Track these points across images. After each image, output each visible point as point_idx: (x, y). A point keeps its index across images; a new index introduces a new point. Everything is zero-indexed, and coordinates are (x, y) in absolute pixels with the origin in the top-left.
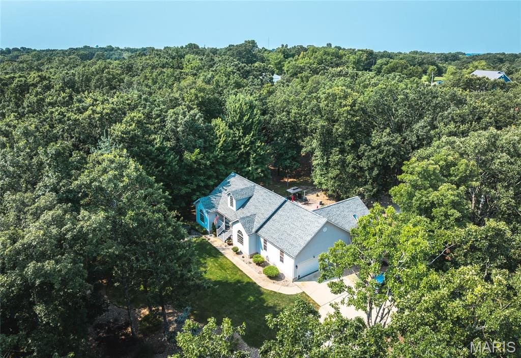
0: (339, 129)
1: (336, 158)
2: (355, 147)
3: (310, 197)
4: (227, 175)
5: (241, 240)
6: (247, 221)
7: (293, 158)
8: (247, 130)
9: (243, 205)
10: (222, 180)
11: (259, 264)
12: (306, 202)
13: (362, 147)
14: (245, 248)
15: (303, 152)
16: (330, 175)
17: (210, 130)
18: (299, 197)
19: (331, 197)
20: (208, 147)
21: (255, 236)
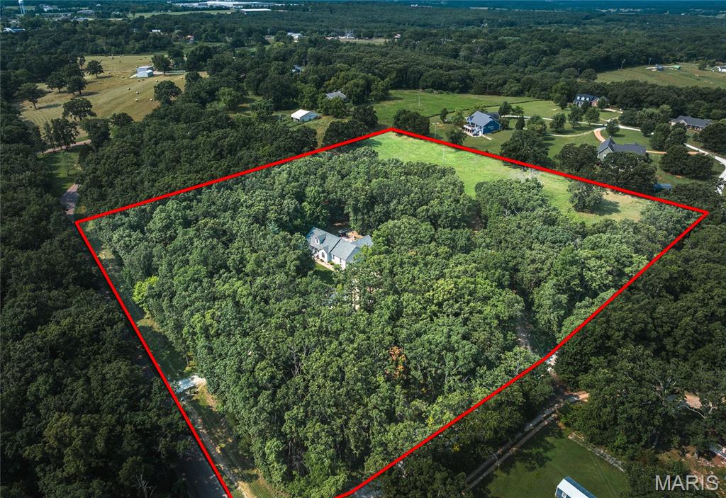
0: (360, 205)
1: (360, 217)
2: (368, 212)
3: (349, 234)
4: (311, 228)
5: (323, 256)
6: (326, 249)
7: (340, 215)
8: (317, 205)
9: (322, 242)
10: (309, 231)
11: (332, 264)
12: (348, 237)
13: (371, 213)
14: (326, 259)
15: (345, 212)
16: (358, 224)
17: (302, 208)
18: (344, 235)
19: (359, 234)
20: (303, 217)
21: (330, 255)
